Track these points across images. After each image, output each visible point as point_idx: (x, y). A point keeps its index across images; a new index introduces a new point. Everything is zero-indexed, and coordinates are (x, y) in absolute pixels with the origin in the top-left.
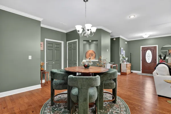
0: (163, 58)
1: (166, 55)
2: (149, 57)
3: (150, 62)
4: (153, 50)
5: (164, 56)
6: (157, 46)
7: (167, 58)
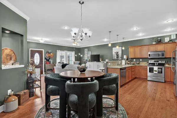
2: (37, 60)
3: (38, 64)
4: (40, 53)
6: (43, 50)
7: (50, 60)
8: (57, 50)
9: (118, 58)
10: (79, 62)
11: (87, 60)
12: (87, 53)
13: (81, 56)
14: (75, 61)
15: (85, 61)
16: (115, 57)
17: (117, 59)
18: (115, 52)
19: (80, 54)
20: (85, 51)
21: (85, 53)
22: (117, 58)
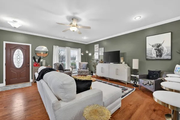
0: (37, 60)
1: (40, 57)
2: (19, 60)
3: (20, 67)
4: (26, 50)
5: (39, 58)
6: (30, 45)
7: (41, 60)
8: (54, 46)
9: (161, 56)
10: (87, 63)
11: (97, 61)
12: (98, 50)
13: (90, 54)
14: (82, 62)
15: (95, 61)
16: (151, 54)
17: (159, 58)
18: (153, 44)
19: (87, 52)
20: (95, 48)
21: (95, 50)
22: (157, 56)
